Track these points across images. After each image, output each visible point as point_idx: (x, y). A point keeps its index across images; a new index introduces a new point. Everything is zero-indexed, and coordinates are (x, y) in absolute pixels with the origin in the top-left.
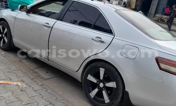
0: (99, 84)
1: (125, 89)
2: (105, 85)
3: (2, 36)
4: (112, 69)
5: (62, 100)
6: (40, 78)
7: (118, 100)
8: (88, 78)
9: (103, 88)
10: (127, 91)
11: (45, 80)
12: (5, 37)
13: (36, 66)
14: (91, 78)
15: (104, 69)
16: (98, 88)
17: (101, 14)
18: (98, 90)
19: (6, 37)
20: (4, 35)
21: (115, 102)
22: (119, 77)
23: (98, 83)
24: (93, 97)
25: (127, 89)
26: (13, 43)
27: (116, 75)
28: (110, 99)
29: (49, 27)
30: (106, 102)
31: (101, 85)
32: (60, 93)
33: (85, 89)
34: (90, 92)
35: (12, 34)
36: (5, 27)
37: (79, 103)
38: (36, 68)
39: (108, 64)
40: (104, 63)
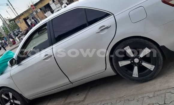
0: (134, 61)
1: (159, 45)
2: (139, 58)
3: (10, 102)
4: (136, 40)
5: (117, 101)
6: (78, 103)
7: (161, 59)
8: (120, 66)
9: (139, 62)
10: (162, 45)
11: (83, 101)
12: (14, 100)
13: (64, 99)
14: (122, 63)
15: (128, 47)
16: (136, 65)
17: (85, 9)
18: (137, 67)
19: (16, 100)
20: (11, 100)
21: (159, 62)
22: (146, 41)
23: (132, 61)
24: (137, 76)
25: (160, 44)
26: (27, 99)
27: (143, 42)
28: (153, 64)
29: (50, 57)
30: (152, 70)
31: (136, 60)
32: (107, 98)
33: (125, 77)
34: (132, 74)
35: (20, 93)
36: (7, 93)
37: (131, 91)
38: (66, 100)
39: (128, 40)
40: (124, 42)
